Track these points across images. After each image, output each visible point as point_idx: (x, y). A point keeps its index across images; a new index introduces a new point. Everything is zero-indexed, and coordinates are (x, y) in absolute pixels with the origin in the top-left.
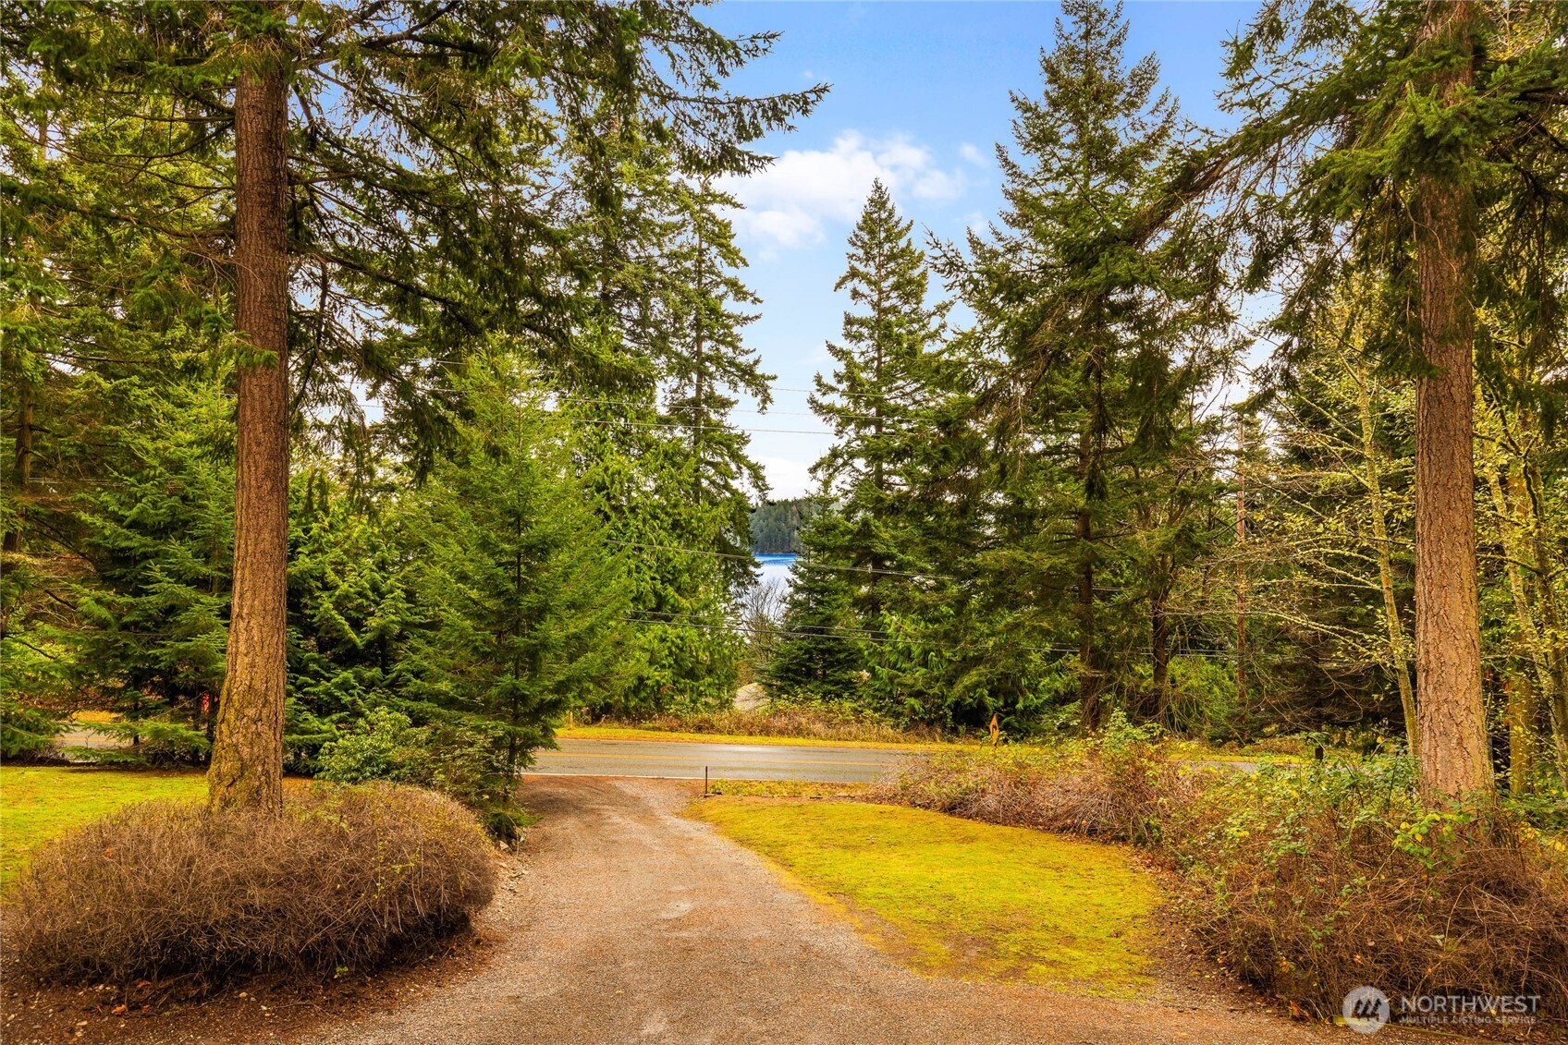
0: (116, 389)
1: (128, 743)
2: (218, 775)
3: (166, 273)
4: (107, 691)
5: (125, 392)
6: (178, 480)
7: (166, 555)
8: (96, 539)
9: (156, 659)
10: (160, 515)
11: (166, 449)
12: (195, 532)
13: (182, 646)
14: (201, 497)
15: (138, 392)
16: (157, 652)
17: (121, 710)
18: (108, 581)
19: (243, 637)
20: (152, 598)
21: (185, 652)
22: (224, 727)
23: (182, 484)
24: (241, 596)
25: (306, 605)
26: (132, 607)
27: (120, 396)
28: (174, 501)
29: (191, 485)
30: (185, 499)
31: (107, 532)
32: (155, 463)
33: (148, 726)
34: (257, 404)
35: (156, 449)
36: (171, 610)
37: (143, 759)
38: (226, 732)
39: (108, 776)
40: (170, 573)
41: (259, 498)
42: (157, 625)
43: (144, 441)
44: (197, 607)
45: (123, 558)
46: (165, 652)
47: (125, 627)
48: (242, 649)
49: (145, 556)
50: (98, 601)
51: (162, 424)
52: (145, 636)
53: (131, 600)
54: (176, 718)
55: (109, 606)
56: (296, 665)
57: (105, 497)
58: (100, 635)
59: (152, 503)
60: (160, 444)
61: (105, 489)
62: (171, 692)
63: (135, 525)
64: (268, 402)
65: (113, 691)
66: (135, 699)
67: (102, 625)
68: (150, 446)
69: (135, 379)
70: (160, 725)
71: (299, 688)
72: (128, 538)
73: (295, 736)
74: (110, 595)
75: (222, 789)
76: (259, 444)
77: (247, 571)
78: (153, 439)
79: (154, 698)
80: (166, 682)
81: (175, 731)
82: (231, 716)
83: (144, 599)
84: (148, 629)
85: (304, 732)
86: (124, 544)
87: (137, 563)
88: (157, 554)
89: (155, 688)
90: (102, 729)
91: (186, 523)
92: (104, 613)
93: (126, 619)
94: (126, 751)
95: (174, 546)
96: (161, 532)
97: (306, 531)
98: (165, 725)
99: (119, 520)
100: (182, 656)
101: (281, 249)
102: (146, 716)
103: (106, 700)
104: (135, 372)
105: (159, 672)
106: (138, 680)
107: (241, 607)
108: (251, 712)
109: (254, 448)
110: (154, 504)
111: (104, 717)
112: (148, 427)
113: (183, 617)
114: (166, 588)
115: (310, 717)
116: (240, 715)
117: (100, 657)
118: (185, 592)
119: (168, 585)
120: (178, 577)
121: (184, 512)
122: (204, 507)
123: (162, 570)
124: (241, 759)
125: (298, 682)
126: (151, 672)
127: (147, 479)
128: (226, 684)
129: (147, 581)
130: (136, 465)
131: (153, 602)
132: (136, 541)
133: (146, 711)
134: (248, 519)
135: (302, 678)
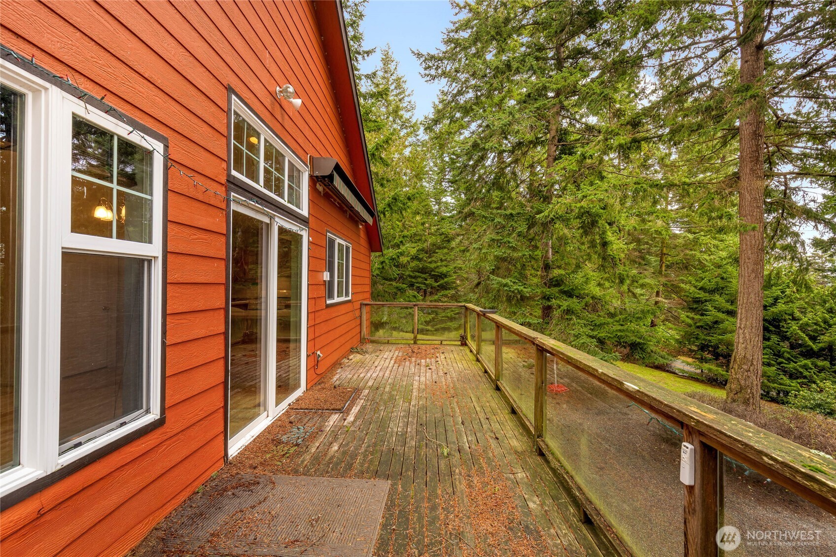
0: (694, 238)
1: (699, 371)
2: (730, 389)
3: (709, 201)
4: (691, 350)
5: (698, 239)
6: (720, 271)
7: (715, 301)
8: (687, 294)
9: (710, 341)
10: (712, 285)
11: (715, 259)
12: (726, 292)
13: (720, 337)
14: (729, 278)
15: (703, 238)
16: (710, 338)
17: (697, 358)
18: (692, 309)
19: (741, 336)
20: (708, 317)
21: (722, 340)
22: (733, 370)
23: (721, 273)
24: (741, 320)
25: (783, 327)
26: (700, 320)
27: (696, 241)
28: (718, 279)
29: (725, 273)
30: (722, 278)
31: (691, 291)
32: (710, 265)
33: (706, 366)
34: (748, 243)
35: (711, 259)
36: (716, 322)
37: (704, 379)
38: (733, 372)
39: (691, 382)
40: (715, 308)
41: (749, 281)
42: (711, 328)
43: (706, 257)
44: (727, 322)
45: (697, 301)
46: (714, 339)
47: (698, 327)
48: (741, 341)
49: (706, 301)
50: (687, 317)
51: (713, 250)
52: (706, 332)
53: (700, 317)
54: (718, 366)
55: (693, 319)
56: (776, 353)
57: (690, 278)
58: (688, 329)
59: (709, 279)
60: (712, 257)
61: (690, 275)
62: (717, 356)
63: (701, 289)
64: (753, 242)
65: (694, 351)
66: (702, 356)
67: (690, 326)
68: (708, 258)
69: (702, 233)
70: (711, 367)
71: (779, 364)
72: (699, 294)
73: (776, 385)
74: (692, 315)
75: (732, 395)
76: (749, 259)
77: (743, 310)
78: (709, 255)
79: (709, 356)
80: (714, 351)
81: (717, 370)
82: (736, 367)
83: (705, 317)
84: (707, 329)
85: (781, 384)
86: (697, 296)
87: (702, 303)
88: (711, 300)
89: (710, 352)
90: (688, 364)
91: (723, 288)
92: (689, 321)
93: (698, 324)
94: (698, 374)
95: (717, 297)
96: (712, 292)
97: (783, 292)
98: (713, 367)
99: (695, 287)
100: (721, 341)
101: (761, 177)
102: (706, 363)
103: (690, 353)
104: (702, 231)
105: (712, 346)
106: (703, 348)
107: (741, 324)
108: (745, 367)
109: (747, 261)
110: (709, 281)
111: (690, 360)
112: (708, 251)
113: (721, 326)
114: (713, 314)
115: (784, 378)
116: (740, 367)
117: (688, 337)
118: (721, 316)
119: (714, 312)
120: (719, 310)
121: (722, 284)
122: (730, 282)
123: (712, 307)
124: (740, 385)
125: (778, 361)
126: (708, 346)
127: (707, 271)
128: (734, 354)
129: (706, 310)
130: (702, 266)
131: (708, 319)
132: (702, 295)
133: (707, 361)
134: (744, 289)
135: (780, 360)
